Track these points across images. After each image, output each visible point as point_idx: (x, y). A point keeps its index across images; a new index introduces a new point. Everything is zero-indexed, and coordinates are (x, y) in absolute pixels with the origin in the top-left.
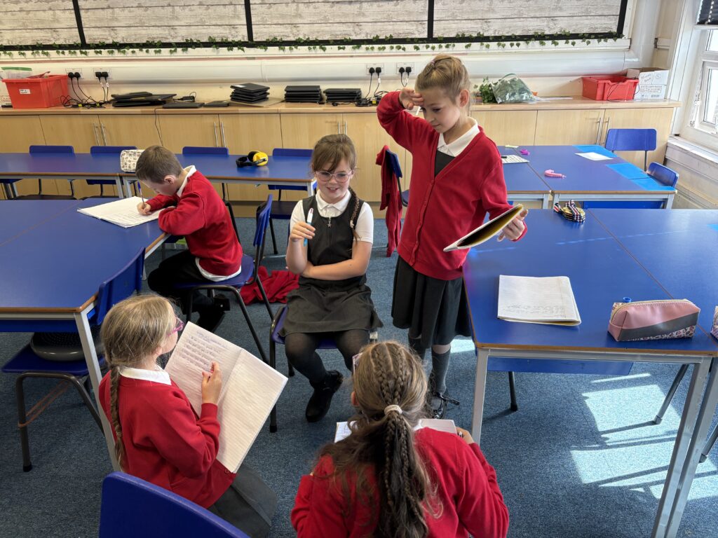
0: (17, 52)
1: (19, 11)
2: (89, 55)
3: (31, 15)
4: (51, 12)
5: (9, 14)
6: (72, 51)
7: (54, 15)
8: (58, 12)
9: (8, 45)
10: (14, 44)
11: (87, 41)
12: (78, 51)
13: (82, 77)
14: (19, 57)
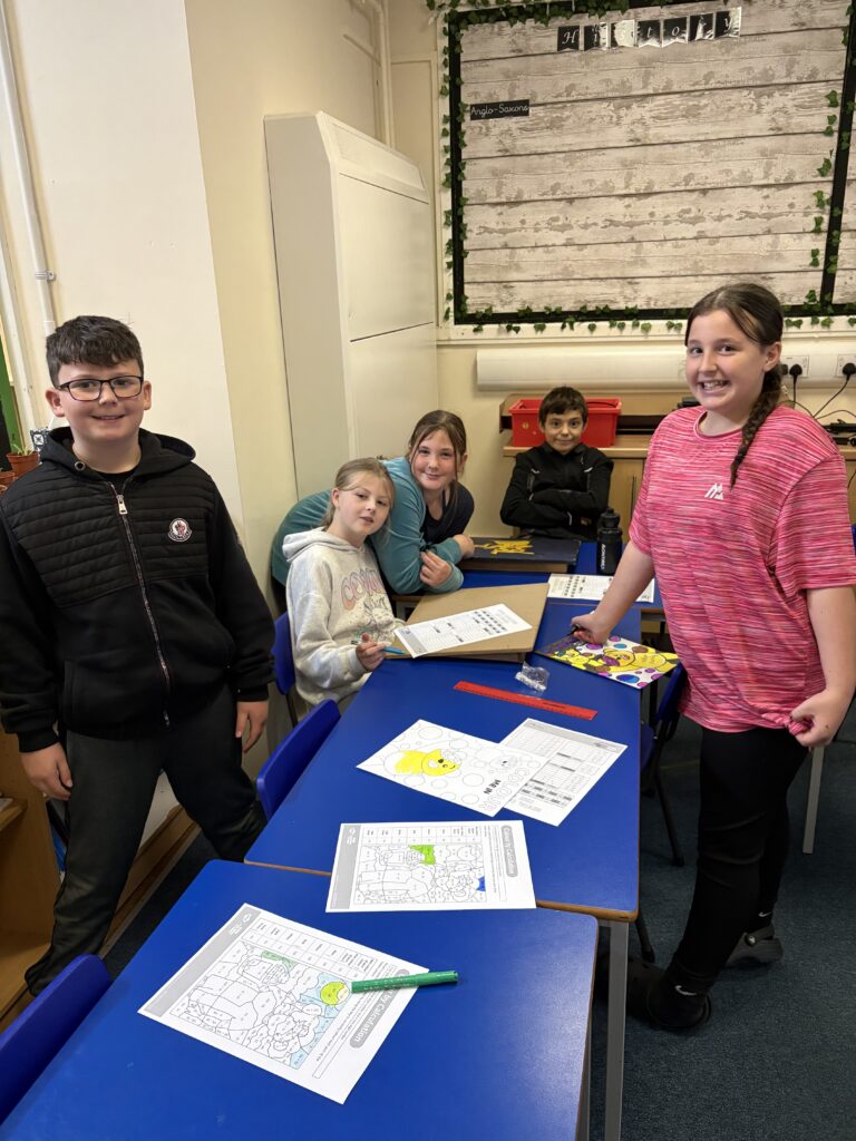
0: (665, 322)
1: (696, 238)
2: (833, 327)
3: (718, 246)
4: (769, 239)
5: (669, 244)
6: (794, 319)
7: (774, 245)
8: (785, 239)
9: (645, 307)
10: (660, 306)
11: (837, 298)
12: (807, 320)
13: (804, 374)
14: (665, 332)
